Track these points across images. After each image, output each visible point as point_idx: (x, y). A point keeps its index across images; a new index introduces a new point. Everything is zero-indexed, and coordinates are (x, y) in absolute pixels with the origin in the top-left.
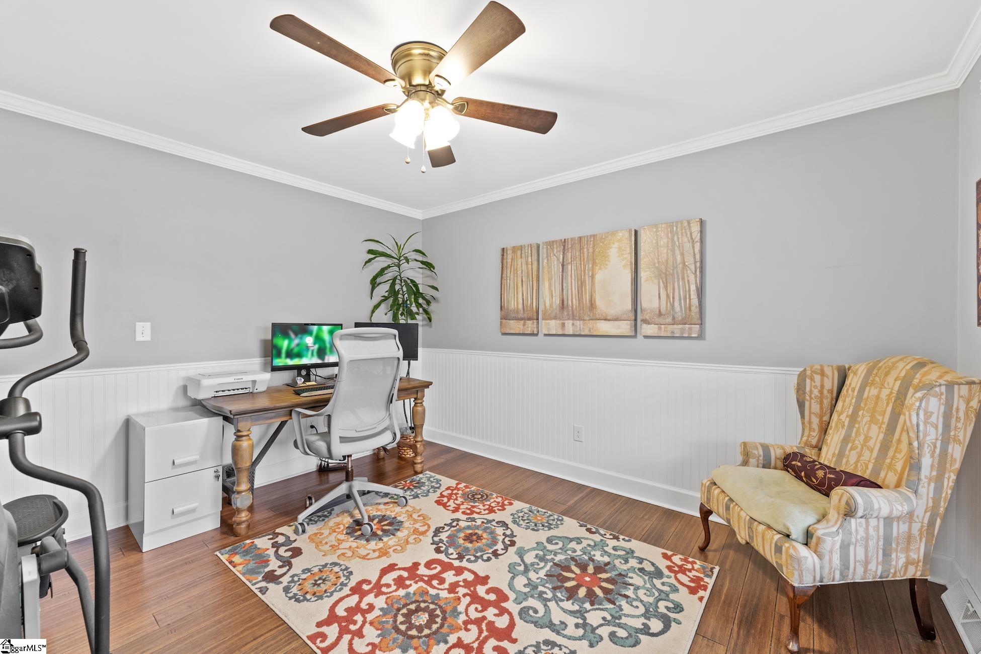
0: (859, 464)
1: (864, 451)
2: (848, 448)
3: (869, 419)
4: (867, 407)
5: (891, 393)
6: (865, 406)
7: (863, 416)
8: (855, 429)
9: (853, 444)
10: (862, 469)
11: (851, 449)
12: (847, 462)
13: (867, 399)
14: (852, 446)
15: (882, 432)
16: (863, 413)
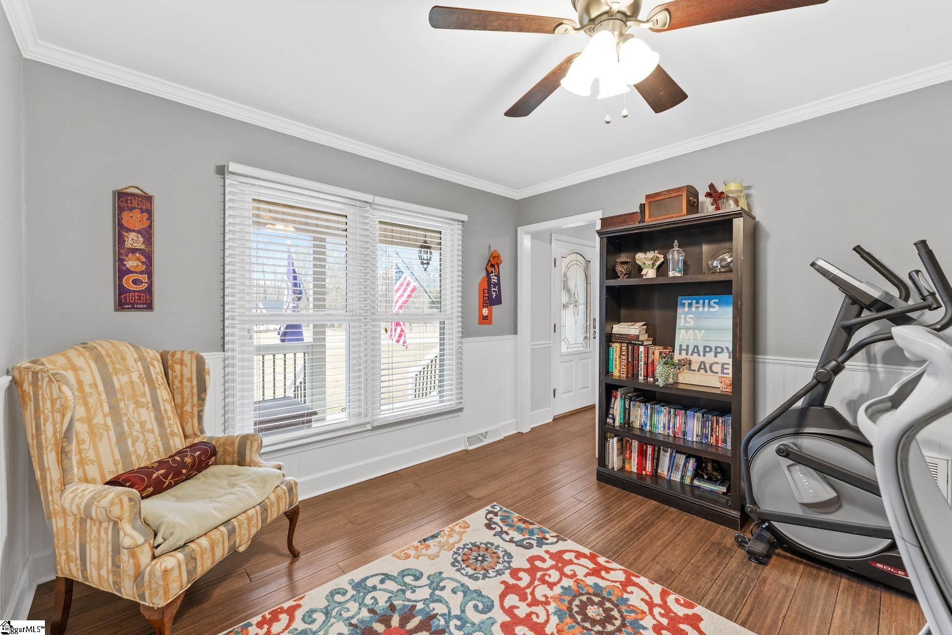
0: (150, 450)
1: (146, 435)
2: (130, 444)
3: (134, 405)
4: (126, 396)
5: (140, 375)
6: (124, 396)
7: (127, 406)
8: (125, 424)
9: (133, 438)
10: (155, 452)
11: (134, 444)
12: (137, 457)
13: (121, 389)
14: (132, 440)
15: (151, 411)
16: (125, 404)
